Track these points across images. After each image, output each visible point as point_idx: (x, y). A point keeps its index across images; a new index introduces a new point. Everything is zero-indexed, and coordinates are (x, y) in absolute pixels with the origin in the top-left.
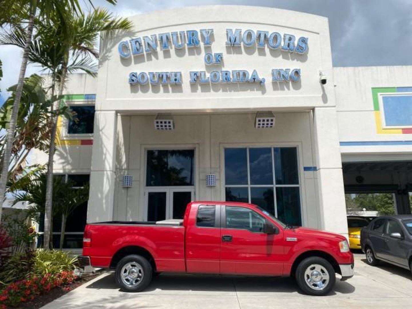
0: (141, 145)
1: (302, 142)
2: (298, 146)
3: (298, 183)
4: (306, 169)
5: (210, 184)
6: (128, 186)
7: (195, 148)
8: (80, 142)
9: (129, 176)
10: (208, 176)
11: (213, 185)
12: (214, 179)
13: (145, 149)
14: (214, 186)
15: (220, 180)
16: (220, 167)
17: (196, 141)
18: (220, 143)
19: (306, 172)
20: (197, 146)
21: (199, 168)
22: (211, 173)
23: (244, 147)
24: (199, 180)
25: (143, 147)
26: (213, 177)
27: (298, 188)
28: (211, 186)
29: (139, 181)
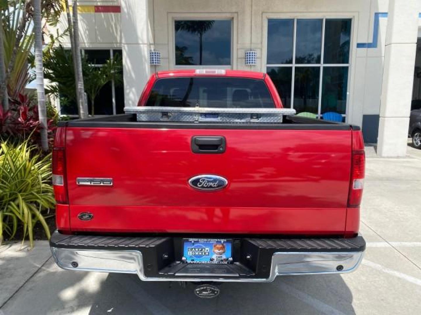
0: (168, 13)
1: (359, 12)
2: (354, 17)
3: (347, 63)
4: (359, 45)
5: (250, 63)
6: (157, 64)
7: (233, 18)
8: (93, 9)
9: (156, 52)
10: (248, 53)
11: (253, 64)
12: (255, 57)
13: (173, 18)
14: (254, 66)
15: (261, 58)
16: (262, 43)
17: (234, 10)
18: (262, 13)
19: (358, 49)
20: (236, 15)
21: (237, 43)
22: (251, 50)
23: (292, 17)
24: (238, 58)
25: (170, 16)
26: (254, 54)
27: (347, 68)
28: (251, 65)
29: (169, 58)
